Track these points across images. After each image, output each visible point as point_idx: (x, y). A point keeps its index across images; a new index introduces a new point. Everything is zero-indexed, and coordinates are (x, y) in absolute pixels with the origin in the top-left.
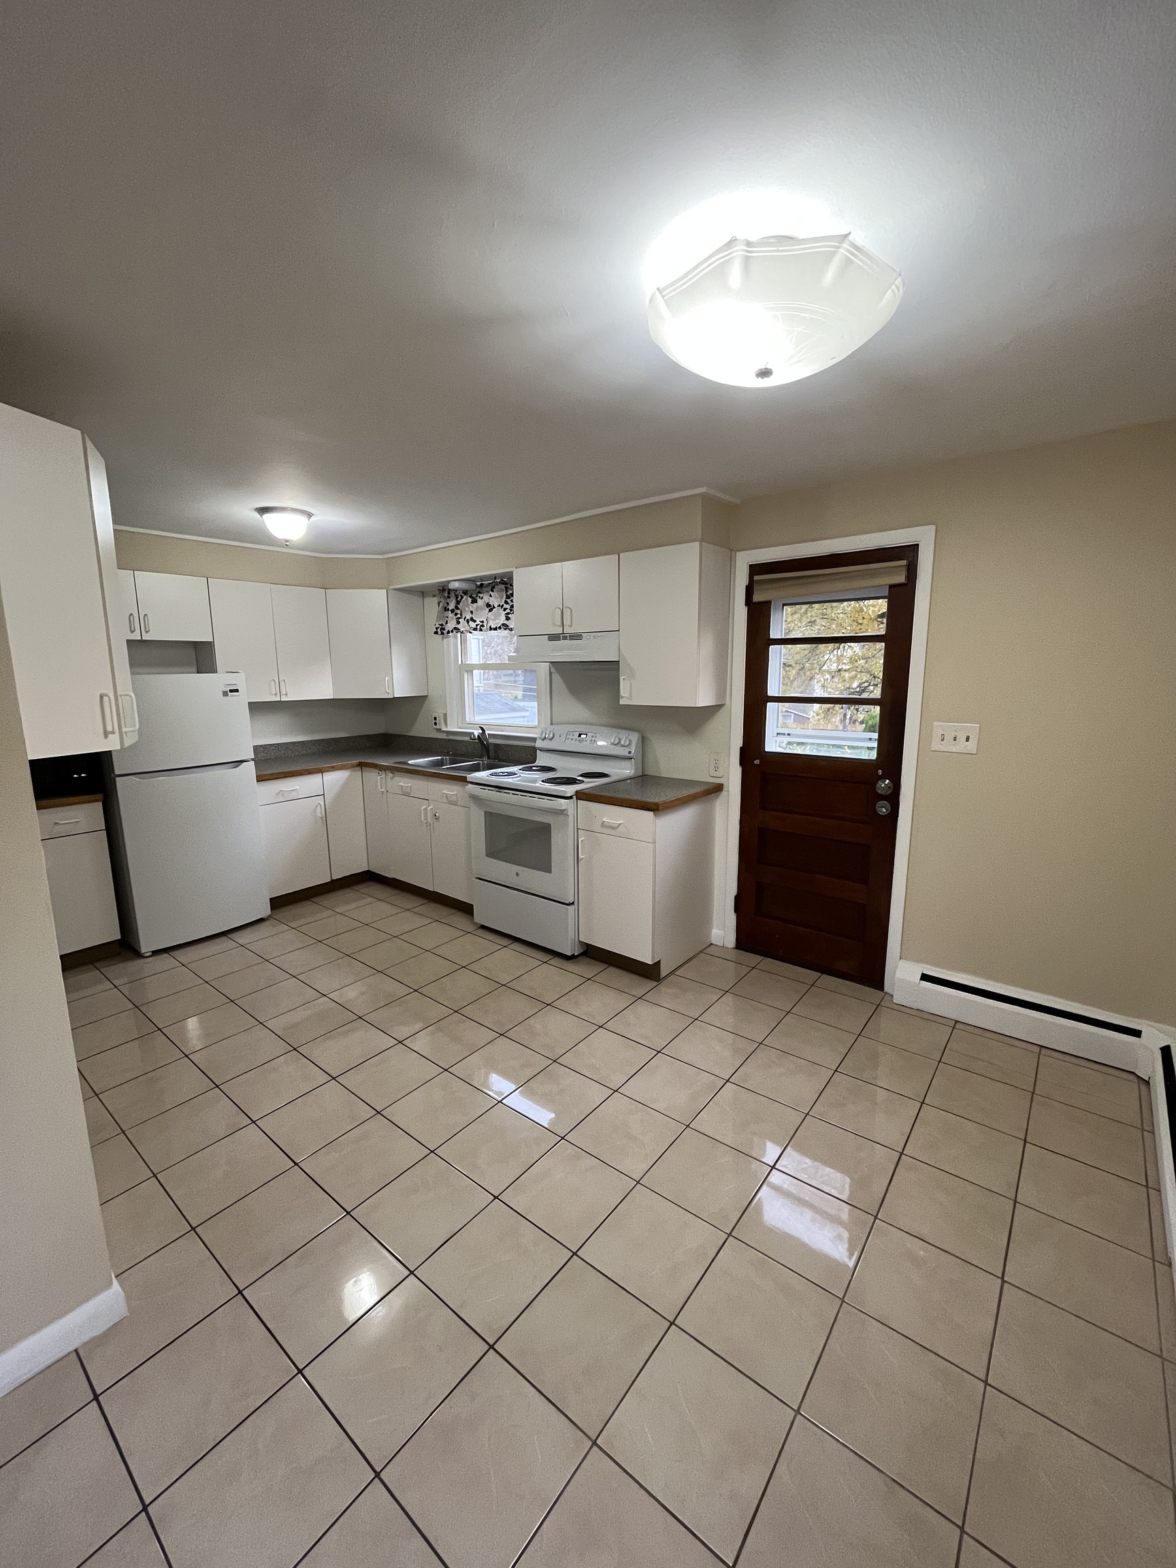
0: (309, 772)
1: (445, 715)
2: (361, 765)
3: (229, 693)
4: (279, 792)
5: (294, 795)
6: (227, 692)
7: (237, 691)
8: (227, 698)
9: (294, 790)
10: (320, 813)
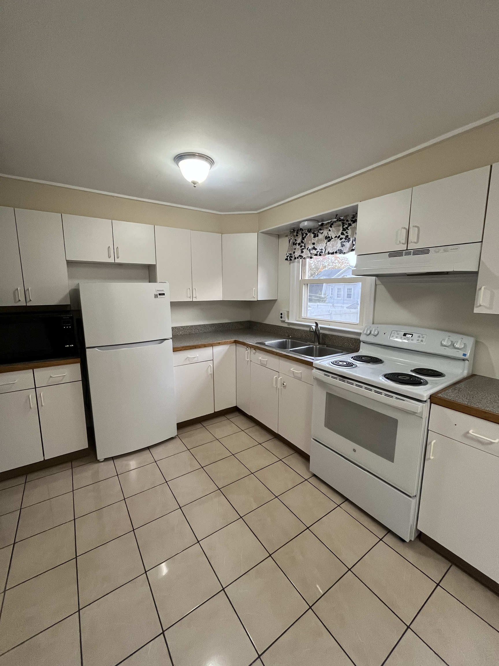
0: (205, 346)
1: (288, 312)
2: (236, 342)
3: (159, 296)
4: (187, 358)
5: (195, 360)
6: (157, 295)
7: (164, 294)
8: (157, 299)
9: (195, 357)
10: (210, 372)
